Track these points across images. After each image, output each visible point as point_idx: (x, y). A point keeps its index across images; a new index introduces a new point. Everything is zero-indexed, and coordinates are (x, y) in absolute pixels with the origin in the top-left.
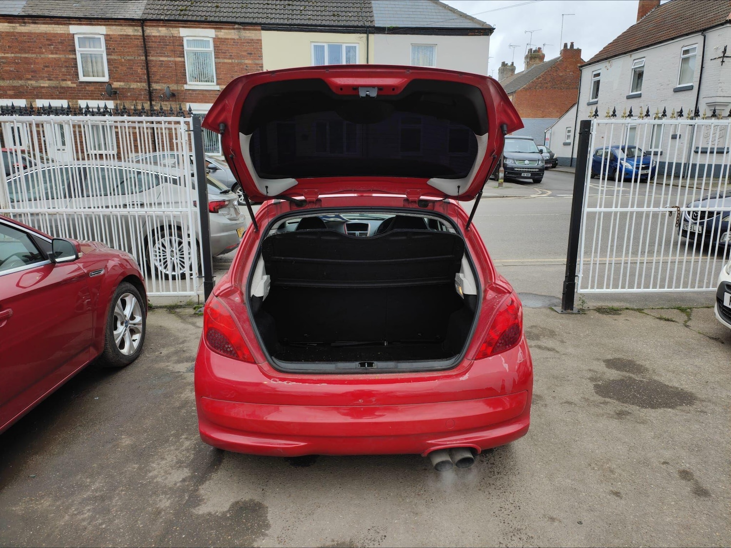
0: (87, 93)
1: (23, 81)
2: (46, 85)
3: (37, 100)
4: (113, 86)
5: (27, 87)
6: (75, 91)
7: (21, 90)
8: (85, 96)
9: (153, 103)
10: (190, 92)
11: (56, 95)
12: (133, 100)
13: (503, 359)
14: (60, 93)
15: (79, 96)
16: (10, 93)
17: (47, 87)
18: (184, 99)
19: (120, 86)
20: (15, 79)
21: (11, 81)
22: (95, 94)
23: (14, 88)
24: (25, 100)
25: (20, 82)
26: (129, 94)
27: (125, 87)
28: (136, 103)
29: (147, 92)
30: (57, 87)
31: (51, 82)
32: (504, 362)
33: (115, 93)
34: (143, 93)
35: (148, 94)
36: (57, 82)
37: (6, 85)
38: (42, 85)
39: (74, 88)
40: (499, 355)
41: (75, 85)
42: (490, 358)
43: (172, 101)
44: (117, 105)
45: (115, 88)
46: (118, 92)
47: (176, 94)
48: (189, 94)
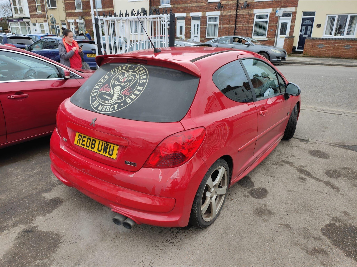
0: (210, 8)
1: (186, 4)
2: (195, 5)
3: (190, 13)
4: (222, 4)
5: (188, 7)
6: (205, 7)
7: (185, 9)
8: (209, 10)
9: (238, 11)
10: (257, 3)
11: (198, 10)
12: (229, 10)
13: (161, 173)
14: (199, 9)
15: (207, 10)
16: (181, 10)
17: (195, 6)
18: (253, 7)
19: (225, 3)
20: (183, 4)
21: (182, 5)
22: (213, 8)
23: (183, 8)
24: (186, 13)
25: (185, 5)
26: (228, 7)
27: (227, 3)
28: (230, 11)
29: (236, 5)
30: (199, 6)
31: (197, 4)
32: (160, 174)
33: (222, 7)
34: (234, 6)
35: (236, 6)
36: (199, 4)
37: (180, 6)
38: (193, 6)
39: (205, 6)
40: (160, 169)
41: (206, 5)
42: (152, 169)
43: (247, 9)
44: (222, 13)
45: (223, 5)
46: (223, 7)
47: (250, 5)
48: (256, 4)
